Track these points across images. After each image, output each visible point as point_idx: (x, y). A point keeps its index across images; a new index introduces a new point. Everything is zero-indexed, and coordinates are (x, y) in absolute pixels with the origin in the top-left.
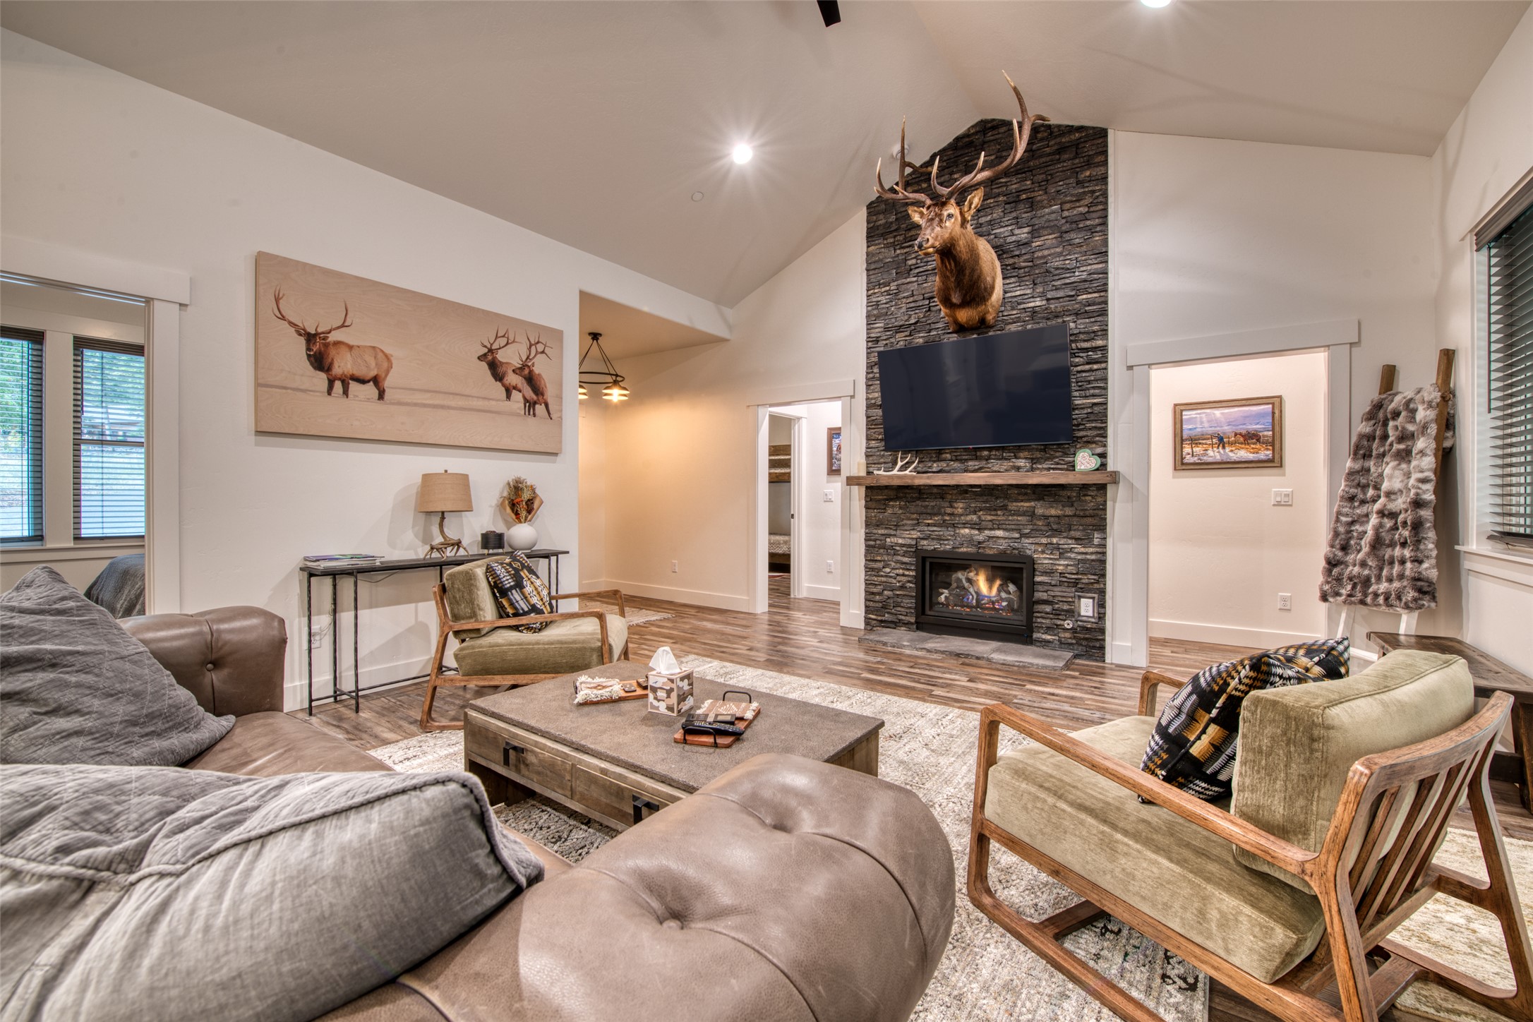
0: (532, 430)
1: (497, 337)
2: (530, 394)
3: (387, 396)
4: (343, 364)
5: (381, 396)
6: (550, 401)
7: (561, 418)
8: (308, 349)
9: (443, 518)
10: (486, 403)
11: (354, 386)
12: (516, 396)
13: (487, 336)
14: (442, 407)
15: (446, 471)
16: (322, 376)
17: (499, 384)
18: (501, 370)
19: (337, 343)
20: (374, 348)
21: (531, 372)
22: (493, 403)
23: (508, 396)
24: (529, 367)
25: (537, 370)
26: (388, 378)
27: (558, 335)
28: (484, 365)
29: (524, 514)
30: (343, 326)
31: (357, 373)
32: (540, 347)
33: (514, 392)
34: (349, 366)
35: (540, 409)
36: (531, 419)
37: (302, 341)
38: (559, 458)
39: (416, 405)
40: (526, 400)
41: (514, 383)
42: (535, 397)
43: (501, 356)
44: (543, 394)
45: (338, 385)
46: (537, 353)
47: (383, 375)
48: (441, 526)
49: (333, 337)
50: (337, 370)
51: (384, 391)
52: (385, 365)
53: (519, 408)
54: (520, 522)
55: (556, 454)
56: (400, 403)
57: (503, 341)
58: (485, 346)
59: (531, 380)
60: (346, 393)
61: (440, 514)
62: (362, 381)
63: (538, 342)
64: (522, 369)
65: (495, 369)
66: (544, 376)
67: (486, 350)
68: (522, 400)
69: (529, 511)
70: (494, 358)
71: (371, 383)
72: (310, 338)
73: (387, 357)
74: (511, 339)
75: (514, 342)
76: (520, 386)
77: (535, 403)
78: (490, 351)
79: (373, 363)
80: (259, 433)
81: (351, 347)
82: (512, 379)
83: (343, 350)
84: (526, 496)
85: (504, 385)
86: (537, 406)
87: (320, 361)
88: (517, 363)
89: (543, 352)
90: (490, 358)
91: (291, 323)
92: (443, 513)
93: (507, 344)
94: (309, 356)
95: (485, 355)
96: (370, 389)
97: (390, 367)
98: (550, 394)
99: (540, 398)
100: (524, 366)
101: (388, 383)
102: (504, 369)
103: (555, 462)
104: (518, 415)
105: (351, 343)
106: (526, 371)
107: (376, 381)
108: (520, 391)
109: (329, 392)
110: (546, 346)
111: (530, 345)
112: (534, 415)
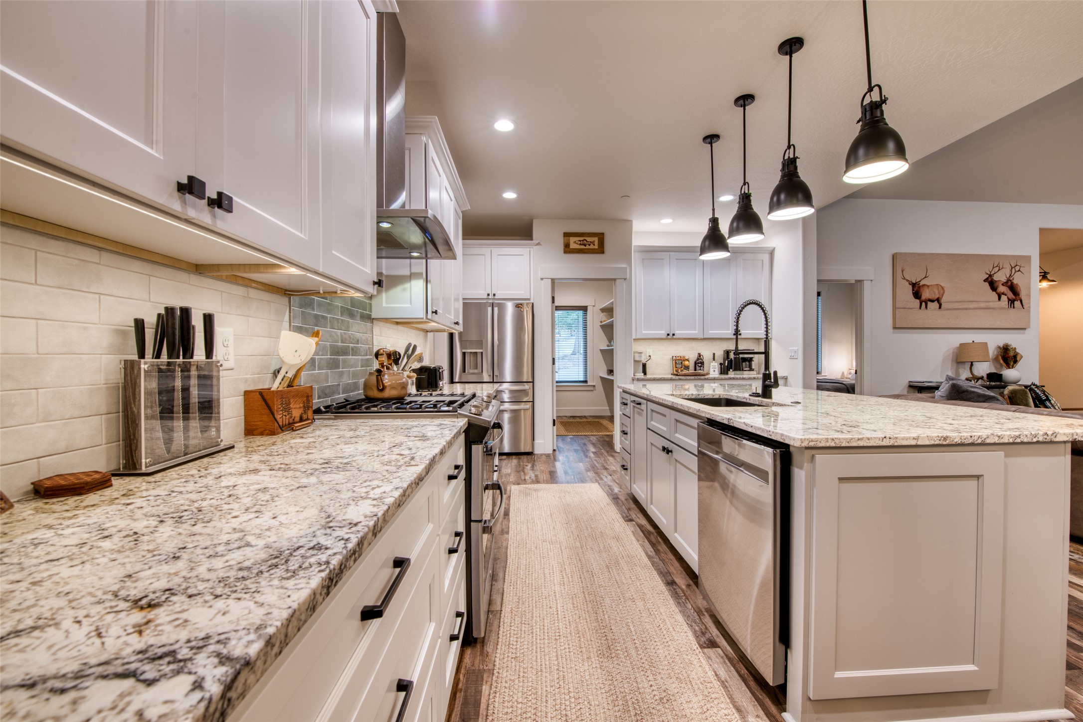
0: (1013, 316)
1: (993, 268)
2: (1011, 295)
4: (926, 294)
5: (940, 307)
6: (1023, 299)
7: (1030, 307)
8: (913, 290)
9: (972, 365)
10: (988, 304)
11: (929, 304)
12: (1004, 298)
13: (988, 268)
14: (966, 309)
15: (973, 341)
16: (918, 301)
17: (994, 293)
18: (995, 285)
19: (924, 285)
20: (937, 285)
21: (1012, 283)
22: (991, 303)
23: (999, 299)
24: (1011, 280)
25: (1015, 282)
26: (943, 298)
27: (1028, 259)
28: (987, 283)
29: (1012, 363)
30: (926, 277)
31: (931, 297)
32: (1017, 268)
33: (1003, 296)
34: (928, 295)
35: (1017, 304)
36: (1012, 310)
37: (911, 286)
38: (1027, 331)
39: (955, 309)
40: (1009, 300)
41: (1002, 291)
42: (1014, 297)
43: (995, 278)
44: (1019, 295)
45: (923, 304)
46: (1016, 272)
47: (941, 297)
48: (971, 369)
49: (922, 283)
50: (923, 298)
51: (941, 304)
52: (942, 292)
53: (1006, 305)
54: (1010, 368)
55: (1025, 329)
56: (948, 309)
57: (996, 269)
58: (988, 274)
59: (1013, 288)
60: (926, 307)
61: (970, 363)
62: (932, 301)
63: (1016, 266)
64: (1006, 283)
65: (993, 285)
66: (1020, 285)
67: (988, 276)
68: (1007, 300)
69: (1015, 362)
70: (992, 279)
71: (936, 302)
72: (913, 285)
73: (943, 288)
74: (1001, 267)
75: (1002, 268)
76: (1006, 292)
77: (1014, 300)
78: (990, 276)
79: (936, 291)
80: (895, 328)
81: (928, 286)
82: (1002, 289)
83: (926, 288)
84: (1011, 354)
85: (997, 293)
86: (1015, 302)
87: (917, 295)
88: (1004, 279)
89: (1019, 271)
90: (990, 279)
91: (907, 280)
92: (972, 362)
93: (999, 270)
94: (913, 293)
95: (987, 279)
96: (936, 304)
97: (944, 293)
98: (1023, 295)
99: (1017, 297)
100: (1008, 280)
101: (942, 301)
102: (997, 284)
103: (1024, 334)
104: (1004, 308)
106: (1009, 283)
107: (938, 300)
108: (1006, 295)
109: (920, 308)
110: (1020, 267)
111: (1012, 268)
112: (1014, 307)
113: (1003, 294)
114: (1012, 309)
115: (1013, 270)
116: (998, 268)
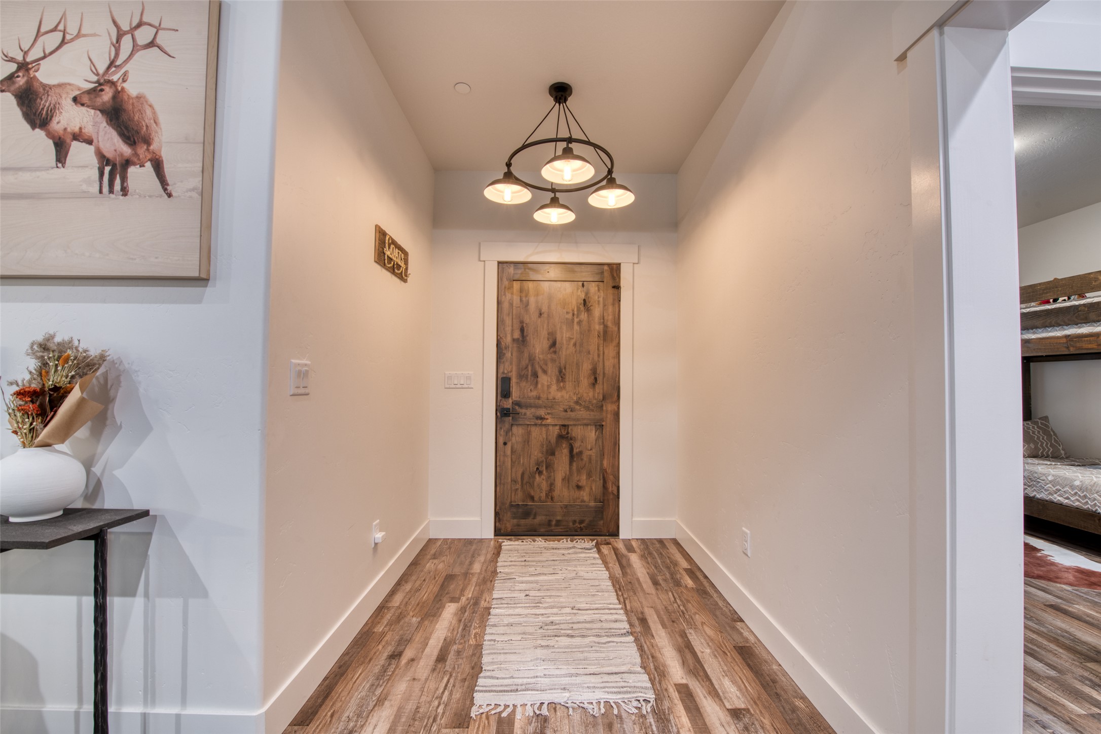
1: (39, 35)
2: (112, 142)
7: (200, 191)
12: (80, 153)
17: (40, 133)
18: (44, 103)
21: (118, 95)
22: (26, 176)
23: (61, 159)
24: (113, 84)
25: (132, 88)
28: (10, 100)
32: (144, 35)
33: (75, 147)
35: (142, 176)
38: (209, 290)
40: (104, 160)
41: (74, 127)
42: (126, 150)
43: (46, 75)
44: (147, 141)
46: (136, 48)
57: (51, 39)
58: (12, 60)
59: (120, 112)
63: (140, 25)
64: (95, 92)
65: (34, 103)
66: (152, 98)
67: (13, 67)
68: (94, 162)
70: (31, 82)
74: (72, 30)
75: (79, 35)
76: (89, 130)
77: (127, 163)
78: (23, 65)
82: (75, 117)
84: (52, 378)
85: (50, 135)
86: (132, 171)
88: (83, 80)
89: (152, 44)
90: (21, 81)
93: (63, 42)
95: (11, 78)
98: (166, 139)
99: (142, 150)
100: (103, 83)
102: (52, 99)
103: (200, 301)
104: (84, 195)
106: (107, 95)
108: (90, 142)
110: (158, 29)
111: (120, 35)
112: (125, 191)
113: (77, 136)
114: (117, 198)
115: (126, 44)
116: (57, 37)
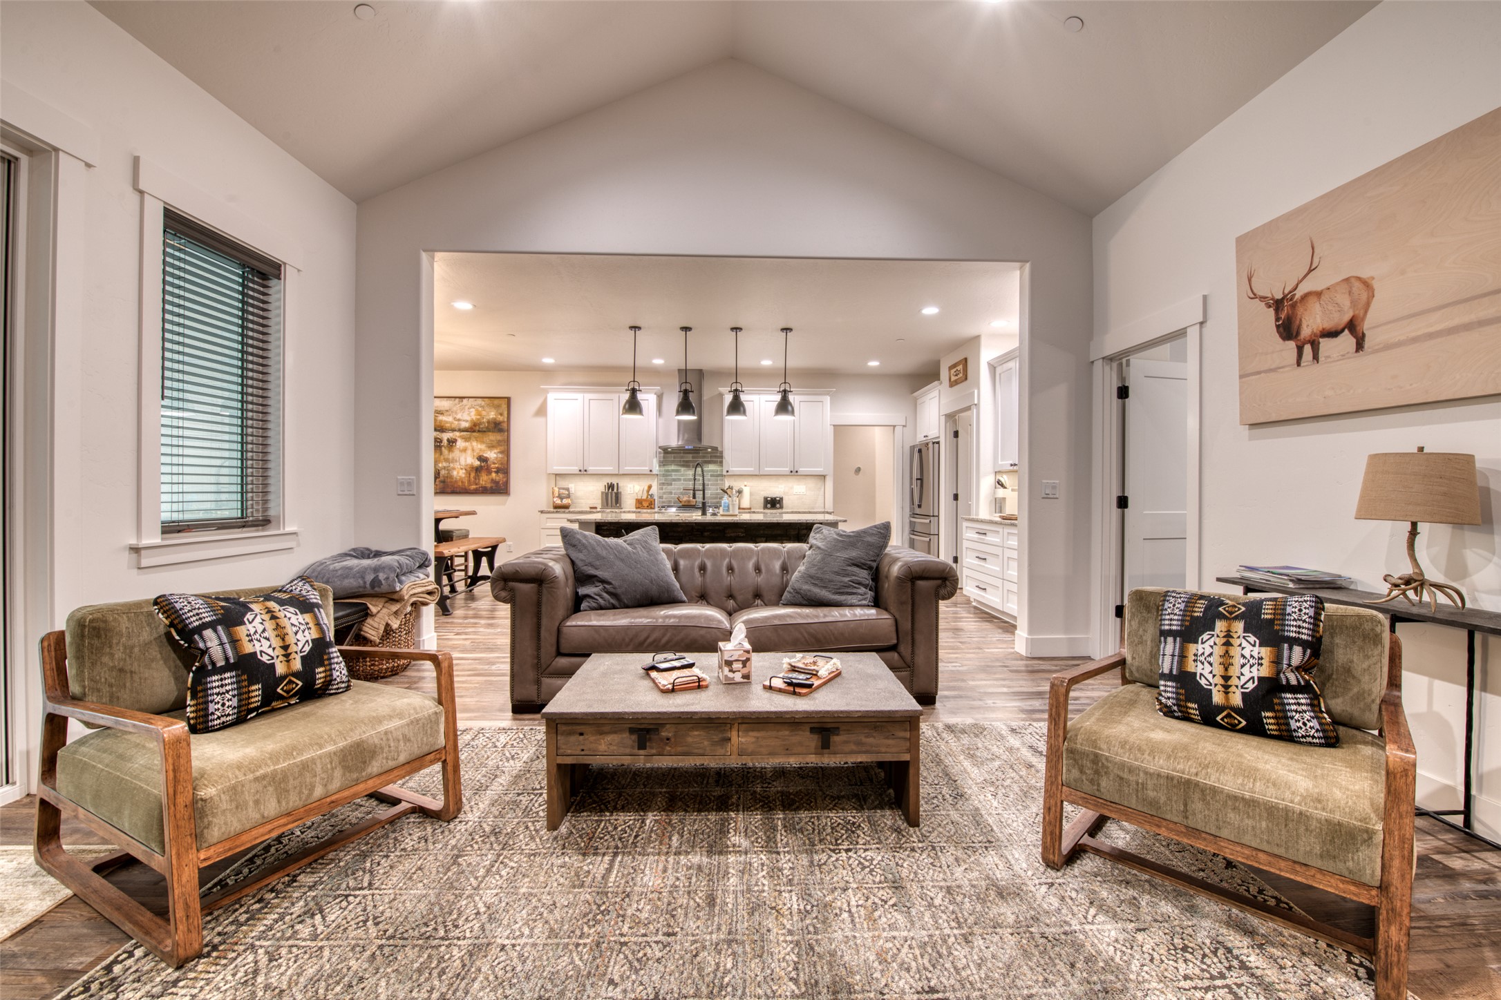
3: (1367, 344)
4: (1313, 321)
5: (1360, 346)
8: (1277, 319)
9: (1413, 533)
11: (1325, 344)
15: (1420, 449)
16: (1291, 345)
19: (1305, 297)
20: (1347, 280)
26: (1369, 315)
30: (1310, 271)
31: (1328, 325)
34: (1319, 321)
37: (1272, 311)
45: (1308, 349)
47: (1361, 315)
48: (1411, 546)
49: (1299, 294)
50: (1305, 332)
51: (1364, 335)
52: (1364, 296)
56: (1388, 347)
60: (1316, 357)
61: (1410, 526)
62: (1333, 334)
71: (1346, 331)
72: (1278, 305)
73: (1366, 284)
79: (1346, 303)
81: (1319, 294)
83: (1312, 300)
87: (1288, 330)
91: (1263, 298)
92: (1413, 523)
94: (1278, 327)
96: (1347, 340)
97: (1371, 296)
101: (1367, 326)
105: (1319, 289)
107: (1352, 326)
109: (1299, 364)
